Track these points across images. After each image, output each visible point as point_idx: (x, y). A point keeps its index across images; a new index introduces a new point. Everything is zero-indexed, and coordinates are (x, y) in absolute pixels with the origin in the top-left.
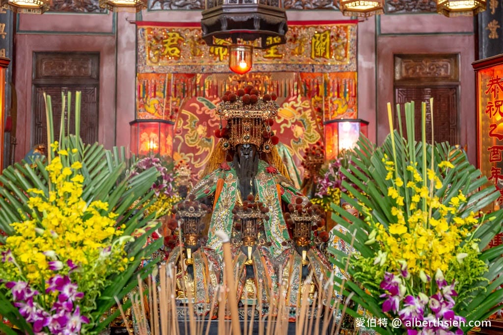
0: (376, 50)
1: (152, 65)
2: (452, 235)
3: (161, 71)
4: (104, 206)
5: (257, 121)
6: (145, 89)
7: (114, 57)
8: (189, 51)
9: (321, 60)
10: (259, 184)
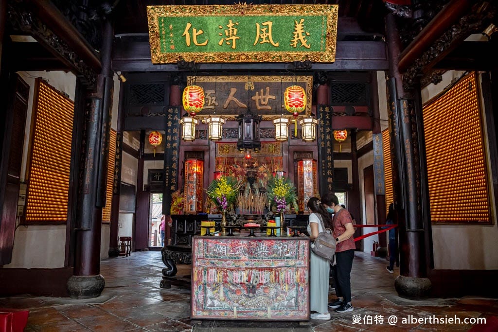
0: (288, 150)
1: (220, 155)
2: (285, 190)
3: (223, 157)
4: (230, 185)
5: (254, 172)
6: (218, 162)
7: (208, 152)
8: (231, 151)
9: (271, 154)
10: (254, 185)
